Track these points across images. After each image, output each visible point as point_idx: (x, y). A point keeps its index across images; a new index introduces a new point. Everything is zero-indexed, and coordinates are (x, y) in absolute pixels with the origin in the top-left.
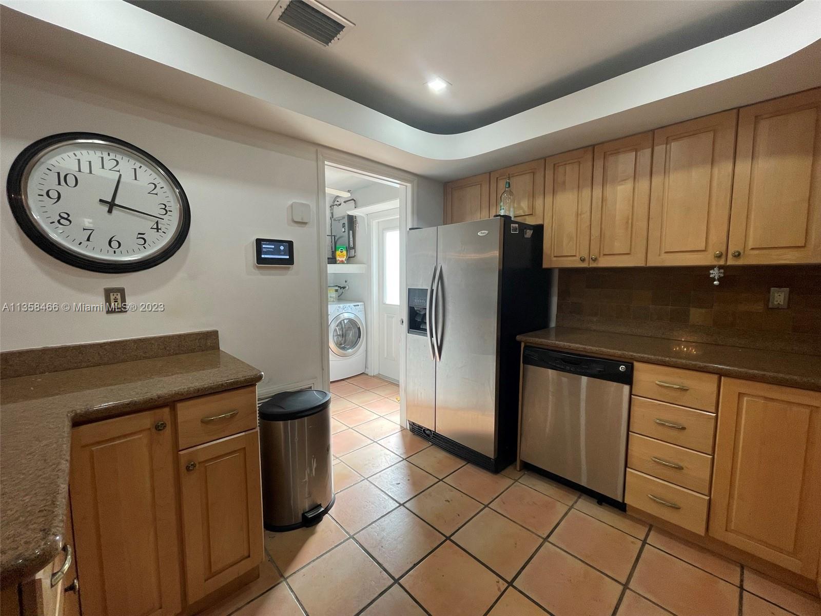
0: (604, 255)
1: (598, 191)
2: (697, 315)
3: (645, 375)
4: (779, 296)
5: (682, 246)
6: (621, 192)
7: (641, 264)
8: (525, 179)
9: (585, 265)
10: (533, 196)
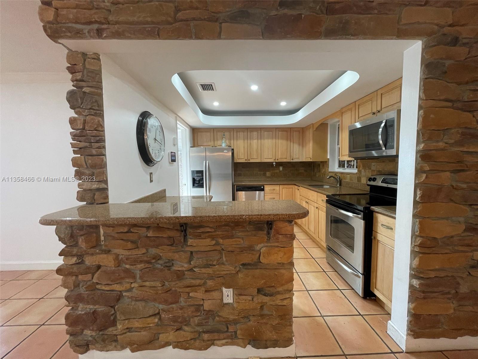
0: (251, 159)
1: (249, 141)
2: (268, 174)
3: (267, 188)
4: (281, 168)
5: (268, 157)
6: (255, 143)
7: (260, 161)
8: (227, 134)
9: (246, 161)
10: (230, 139)
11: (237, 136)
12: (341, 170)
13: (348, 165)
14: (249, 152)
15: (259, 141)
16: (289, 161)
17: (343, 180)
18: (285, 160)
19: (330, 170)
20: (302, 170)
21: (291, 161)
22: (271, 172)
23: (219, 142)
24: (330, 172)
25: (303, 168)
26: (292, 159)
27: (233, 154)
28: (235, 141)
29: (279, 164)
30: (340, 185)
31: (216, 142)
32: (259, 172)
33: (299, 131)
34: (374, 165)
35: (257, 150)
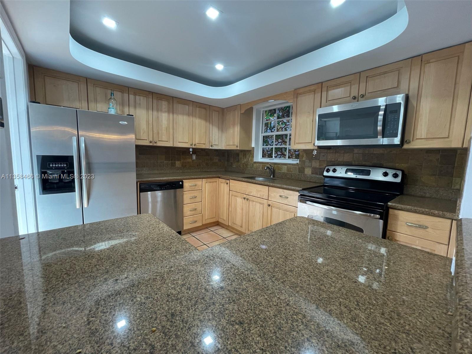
0: (159, 141)
1: (155, 113)
2: (178, 164)
3: (187, 184)
4: (195, 157)
5: (183, 141)
6: (164, 117)
7: (172, 145)
8: (118, 93)
9: (151, 144)
10: (122, 103)
11: (135, 101)
12: (267, 160)
13: (277, 155)
14: (155, 131)
15: (171, 115)
16: (208, 148)
17: (276, 171)
18: (203, 147)
19: (255, 160)
20: (216, 159)
21: (211, 148)
22: (182, 161)
23: (99, 106)
24: (255, 163)
26: (212, 146)
28: (131, 109)
30: (274, 176)
32: (165, 162)
33: (219, 112)
34: (323, 156)
35: (167, 129)
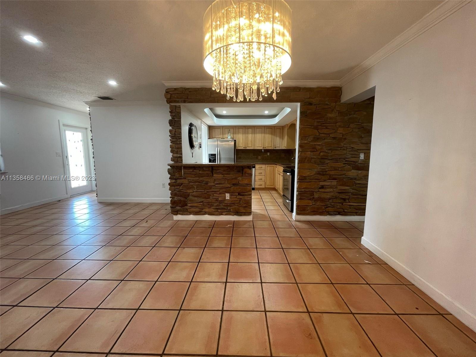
0: (248, 147)
1: (246, 135)
2: (259, 157)
3: (257, 166)
4: (268, 154)
5: (258, 146)
6: (250, 136)
7: (253, 149)
8: (232, 130)
9: (244, 149)
10: (234, 134)
11: (238, 132)
14: (246, 143)
15: (253, 135)
16: (273, 149)
18: (270, 148)
20: (283, 155)
21: (275, 149)
22: (261, 156)
23: (226, 136)
25: (284, 154)
26: (275, 148)
27: (235, 144)
28: (237, 135)
29: (267, 151)
31: (224, 136)
32: (253, 156)
33: (280, 129)
35: (251, 141)
